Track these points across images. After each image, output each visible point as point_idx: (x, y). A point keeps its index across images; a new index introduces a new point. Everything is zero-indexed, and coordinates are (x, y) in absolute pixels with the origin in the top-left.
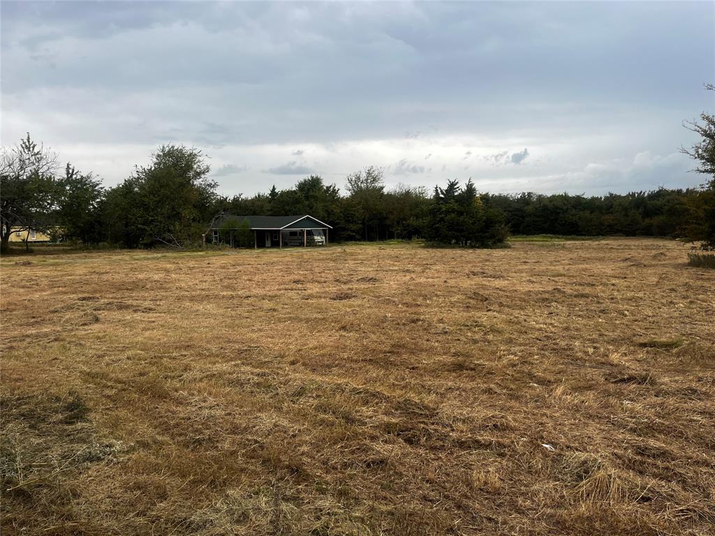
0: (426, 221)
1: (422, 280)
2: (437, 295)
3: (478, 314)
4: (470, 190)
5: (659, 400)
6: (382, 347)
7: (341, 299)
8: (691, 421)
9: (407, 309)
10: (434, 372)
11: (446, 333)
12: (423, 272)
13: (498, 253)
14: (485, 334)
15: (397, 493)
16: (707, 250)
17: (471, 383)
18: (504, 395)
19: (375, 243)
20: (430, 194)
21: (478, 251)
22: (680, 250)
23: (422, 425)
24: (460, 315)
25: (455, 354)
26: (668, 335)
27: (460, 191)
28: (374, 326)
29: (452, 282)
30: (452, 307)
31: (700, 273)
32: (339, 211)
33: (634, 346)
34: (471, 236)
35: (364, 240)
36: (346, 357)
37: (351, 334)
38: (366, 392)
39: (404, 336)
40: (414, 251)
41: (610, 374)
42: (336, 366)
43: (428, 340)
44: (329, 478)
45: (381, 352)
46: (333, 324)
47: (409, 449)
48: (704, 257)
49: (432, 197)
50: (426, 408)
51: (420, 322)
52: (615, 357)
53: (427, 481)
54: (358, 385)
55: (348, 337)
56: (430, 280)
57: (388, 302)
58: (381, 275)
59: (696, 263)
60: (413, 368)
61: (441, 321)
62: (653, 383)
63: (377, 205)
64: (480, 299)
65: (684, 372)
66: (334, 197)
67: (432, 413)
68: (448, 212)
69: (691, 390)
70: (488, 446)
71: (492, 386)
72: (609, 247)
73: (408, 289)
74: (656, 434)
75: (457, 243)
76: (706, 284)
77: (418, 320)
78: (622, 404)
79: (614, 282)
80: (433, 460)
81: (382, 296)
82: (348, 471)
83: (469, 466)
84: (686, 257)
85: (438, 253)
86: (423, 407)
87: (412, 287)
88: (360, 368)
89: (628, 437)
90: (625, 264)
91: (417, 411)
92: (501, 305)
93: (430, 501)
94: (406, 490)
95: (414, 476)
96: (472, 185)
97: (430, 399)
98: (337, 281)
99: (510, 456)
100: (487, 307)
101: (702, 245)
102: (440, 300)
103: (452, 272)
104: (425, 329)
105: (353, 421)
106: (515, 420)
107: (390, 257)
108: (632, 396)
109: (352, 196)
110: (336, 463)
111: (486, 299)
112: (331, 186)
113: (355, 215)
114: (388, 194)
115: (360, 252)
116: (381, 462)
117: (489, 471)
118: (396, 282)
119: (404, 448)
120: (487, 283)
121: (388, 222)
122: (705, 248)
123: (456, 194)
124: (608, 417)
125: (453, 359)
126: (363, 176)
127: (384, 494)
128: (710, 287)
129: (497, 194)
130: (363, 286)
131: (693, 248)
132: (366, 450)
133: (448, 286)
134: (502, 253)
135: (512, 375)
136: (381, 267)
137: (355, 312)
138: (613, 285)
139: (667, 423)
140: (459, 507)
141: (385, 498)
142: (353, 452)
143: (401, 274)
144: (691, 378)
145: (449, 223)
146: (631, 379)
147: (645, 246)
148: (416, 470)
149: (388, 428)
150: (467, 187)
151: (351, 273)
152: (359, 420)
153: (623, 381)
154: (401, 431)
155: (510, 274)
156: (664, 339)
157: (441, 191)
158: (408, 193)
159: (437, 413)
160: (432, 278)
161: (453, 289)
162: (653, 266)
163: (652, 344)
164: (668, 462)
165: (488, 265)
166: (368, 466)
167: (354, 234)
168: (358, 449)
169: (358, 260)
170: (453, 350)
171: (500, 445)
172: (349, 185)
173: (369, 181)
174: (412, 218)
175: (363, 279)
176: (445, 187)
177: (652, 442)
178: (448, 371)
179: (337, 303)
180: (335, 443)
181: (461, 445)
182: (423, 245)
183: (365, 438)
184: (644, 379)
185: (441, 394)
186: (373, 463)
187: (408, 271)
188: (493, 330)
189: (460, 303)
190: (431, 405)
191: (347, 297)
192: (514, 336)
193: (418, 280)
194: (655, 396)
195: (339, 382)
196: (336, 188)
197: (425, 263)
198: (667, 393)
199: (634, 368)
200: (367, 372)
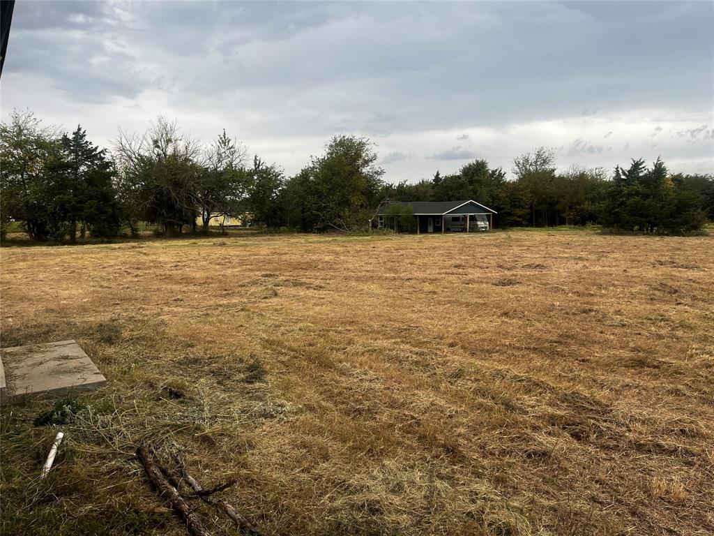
0: (603, 205)
1: (597, 268)
2: (614, 285)
3: (666, 307)
4: (659, 170)
6: (548, 336)
7: (504, 285)
9: (579, 298)
10: (608, 366)
11: (624, 325)
12: (598, 260)
13: (691, 241)
14: (673, 329)
15: (560, 489)
17: (654, 382)
18: (696, 398)
19: (544, 229)
20: (609, 176)
21: (667, 239)
23: (592, 421)
24: (643, 308)
25: (634, 350)
27: (645, 172)
28: (539, 314)
29: (633, 272)
30: (632, 299)
32: (504, 195)
34: (658, 221)
35: (532, 226)
36: (508, 343)
37: (515, 321)
38: (529, 380)
39: (575, 326)
40: (588, 238)
42: (497, 352)
43: (602, 332)
44: (485, 462)
45: (547, 340)
46: (494, 310)
47: (576, 444)
49: (611, 179)
50: (598, 403)
51: (593, 313)
53: (597, 482)
54: (520, 372)
55: (510, 324)
56: (607, 269)
57: (556, 290)
58: (549, 262)
60: (583, 361)
61: (618, 312)
63: (547, 188)
64: (670, 291)
66: (499, 181)
67: (605, 410)
68: (630, 195)
70: (673, 452)
71: (680, 387)
73: (580, 278)
75: (640, 229)
77: (590, 310)
80: (604, 459)
81: (550, 284)
82: (507, 459)
83: (648, 472)
85: (617, 240)
86: (595, 402)
87: (584, 276)
88: (523, 356)
91: (587, 405)
92: (694, 298)
93: (600, 503)
94: (572, 488)
95: (581, 474)
96: (661, 164)
97: (602, 395)
98: (500, 267)
99: (700, 466)
100: (676, 300)
102: (618, 290)
103: (633, 261)
104: (599, 321)
105: (513, 409)
106: (707, 427)
107: (561, 244)
109: (520, 180)
110: (493, 449)
111: (676, 291)
112: (496, 170)
113: (522, 199)
114: (560, 176)
115: (527, 238)
116: (543, 454)
117: (672, 480)
118: (566, 270)
119: (571, 443)
120: (677, 274)
121: (559, 207)
123: (641, 174)
125: (631, 354)
126: (532, 158)
127: (546, 488)
129: (692, 174)
130: (528, 273)
132: (527, 440)
133: (628, 276)
134: (698, 242)
135: (706, 377)
136: (549, 254)
137: (519, 298)
140: (634, 514)
141: (547, 493)
142: (512, 440)
143: (573, 261)
145: (632, 207)
148: (584, 468)
149: (553, 420)
150: (656, 166)
151: (516, 259)
152: (520, 409)
154: (568, 425)
155: (707, 265)
157: (623, 172)
158: (583, 176)
159: (611, 411)
160: (609, 266)
161: (633, 279)
165: (679, 255)
166: (529, 456)
167: (521, 219)
168: (519, 438)
169: (523, 246)
170: (632, 345)
171: (687, 451)
172: (516, 168)
173: (539, 163)
174: (586, 203)
175: (529, 266)
176: (627, 167)
178: (626, 366)
179: (499, 289)
180: (493, 429)
181: (640, 447)
182: (599, 231)
183: (527, 428)
185: (616, 390)
186: (535, 454)
187: (580, 259)
188: (683, 325)
189: (642, 294)
190: (604, 402)
191: (510, 283)
192: (710, 334)
193: (592, 269)
195: (499, 368)
196: (503, 172)
197: (600, 250)
200: (531, 360)
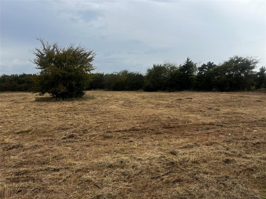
5: (24, 152)
8: (36, 157)
16: (41, 95)
22: (32, 96)
26: (28, 127)
31: (39, 104)
33: (15, 134)
41: (5, 148)
48: (40, 98)
52: (7, 140)
59: (38, 100)
62: (22, 146)
65: (33, 140)
69: (36, 146)
72: (5, 96)
74: (24, 166)
76: (41, 107)
78: (10, 158)
79: (7, 110)
84: (34, 98)
89: (12, 170)
90: (12, 102)
101: (39, 94)
108: (14, 154)
122: (40, 95)
124: (4, 165)
128: (42, 108)
131: (37, 95)
138: (6, 111)
139: (27, 160)
144: (36, 141)
146: (14, 147)
147: (19, 95)
153: (10, 149)
156: (26, 129)
162: (22, 102)
163: (22, 132)
164: (28, 174)
177: (22, 169)
184: (18, 146)
194: (23, 151)
198: (27, 149)
199: (15, 143)
